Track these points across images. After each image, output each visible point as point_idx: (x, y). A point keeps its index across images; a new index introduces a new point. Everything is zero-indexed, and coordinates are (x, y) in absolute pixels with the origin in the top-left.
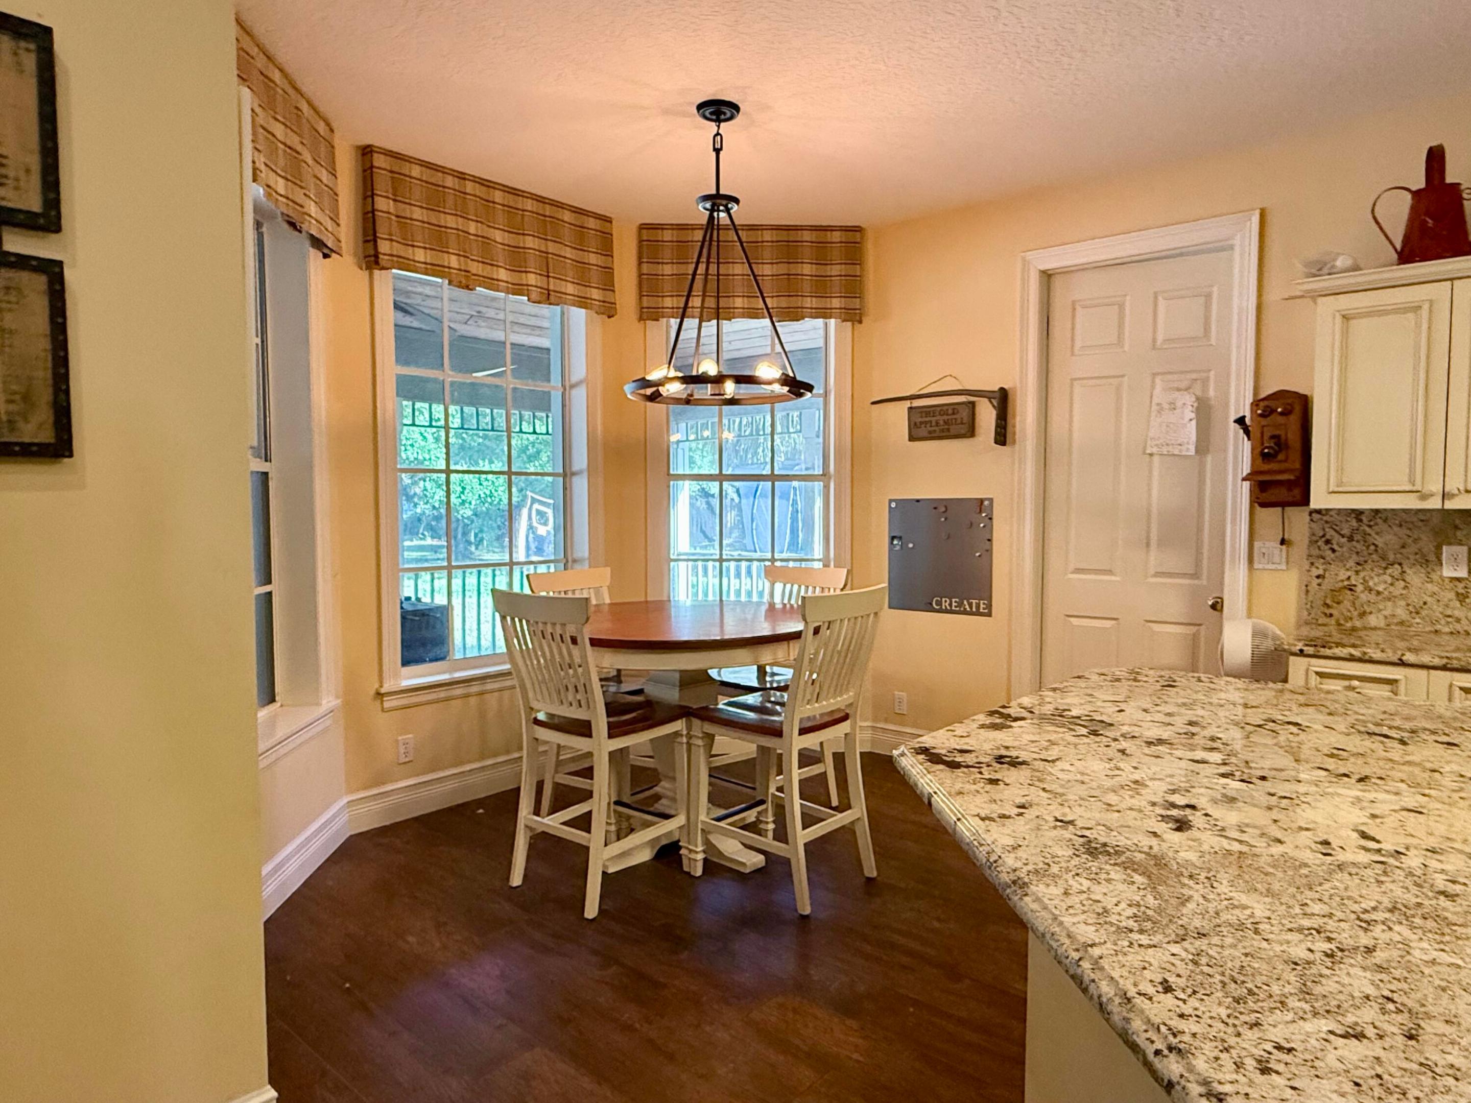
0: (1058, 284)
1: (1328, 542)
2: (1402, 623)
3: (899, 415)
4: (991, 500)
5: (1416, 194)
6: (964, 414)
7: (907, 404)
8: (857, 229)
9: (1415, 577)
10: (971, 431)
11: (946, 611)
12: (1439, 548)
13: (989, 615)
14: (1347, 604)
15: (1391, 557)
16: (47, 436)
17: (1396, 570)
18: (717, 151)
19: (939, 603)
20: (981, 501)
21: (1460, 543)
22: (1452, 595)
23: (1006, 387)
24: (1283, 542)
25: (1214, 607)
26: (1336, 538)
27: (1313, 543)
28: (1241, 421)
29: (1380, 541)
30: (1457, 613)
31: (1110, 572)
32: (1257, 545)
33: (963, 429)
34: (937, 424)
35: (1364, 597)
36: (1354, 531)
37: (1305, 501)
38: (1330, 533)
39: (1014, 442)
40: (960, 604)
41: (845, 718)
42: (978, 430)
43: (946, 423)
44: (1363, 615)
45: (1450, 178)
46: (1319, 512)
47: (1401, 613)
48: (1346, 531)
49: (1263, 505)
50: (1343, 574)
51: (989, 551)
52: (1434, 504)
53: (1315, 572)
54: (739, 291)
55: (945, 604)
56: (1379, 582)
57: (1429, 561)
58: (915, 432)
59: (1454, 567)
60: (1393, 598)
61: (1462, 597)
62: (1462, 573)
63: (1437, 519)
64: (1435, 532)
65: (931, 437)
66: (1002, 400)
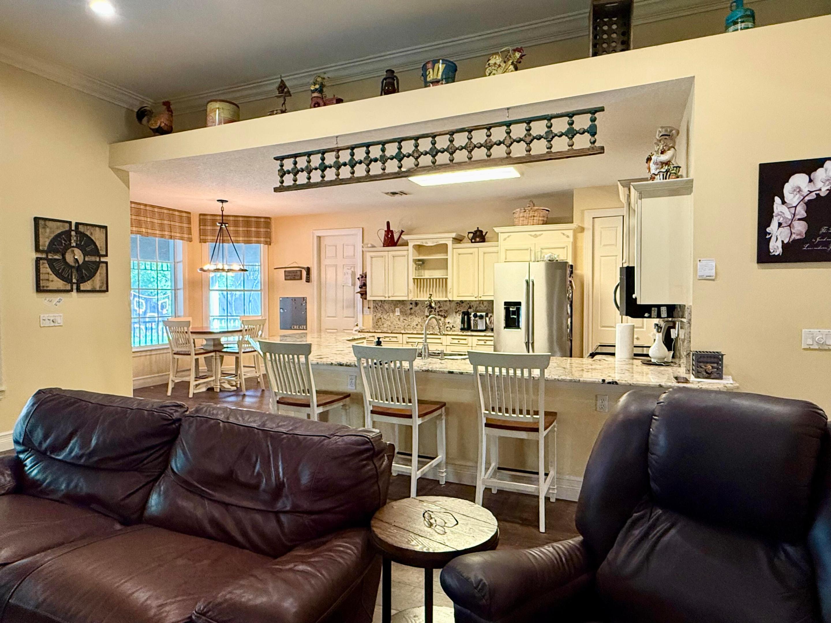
0: (322, 239)
1: (376, 308)
2: (390, 326)
3: (282, 272)
4: (306, 298)
5: (385, 231)
6: (299, 273)
7: (284, 270)
8: (269, 218)
9: (391, 315)
10: (301, 279)
11: (295, 329)
12: (395, 309)
13: (306, 329)
14: (380, 322)
15: (387, 311)
17: (388, 314)
18: (222, 211)
19: (293, 327)
20: (304, 298)
21: (398, 307)
22: (397, 319)
23: (309, 266)
24: (369, 308)
25: (356, 325)
26: (378, 307)
27: (374, 308)
28: (359, 279)
29: (385, 307)
30: (399, 323)
31: (335, 317)
32: (363, 308)
33: (299, 277)
34: (292, 276)
35: (383, 320)
36: (381, 305)
37: (367, 298)
39: (311, 282)
40: (299, 327)
42: (303, 278)
43: (294, 275)
44: (383, 324)
45: (391, 229)
47: (390, 324)
48: (379, 305)
49: (363, 299)
50: (379, 315)
51: (306, 312)
52: (387, 299)
53: (375, 315)
55: (295, 327)
56: (385, 317)
57: (394, 312)
58: (287, 278)
59: (398, 313)
60: (388, 320)
61: (399, 319)
62: (399, 314)
63: (394, 302)
64: (395, 305)
65: (291, 279)
66: (308, 270)
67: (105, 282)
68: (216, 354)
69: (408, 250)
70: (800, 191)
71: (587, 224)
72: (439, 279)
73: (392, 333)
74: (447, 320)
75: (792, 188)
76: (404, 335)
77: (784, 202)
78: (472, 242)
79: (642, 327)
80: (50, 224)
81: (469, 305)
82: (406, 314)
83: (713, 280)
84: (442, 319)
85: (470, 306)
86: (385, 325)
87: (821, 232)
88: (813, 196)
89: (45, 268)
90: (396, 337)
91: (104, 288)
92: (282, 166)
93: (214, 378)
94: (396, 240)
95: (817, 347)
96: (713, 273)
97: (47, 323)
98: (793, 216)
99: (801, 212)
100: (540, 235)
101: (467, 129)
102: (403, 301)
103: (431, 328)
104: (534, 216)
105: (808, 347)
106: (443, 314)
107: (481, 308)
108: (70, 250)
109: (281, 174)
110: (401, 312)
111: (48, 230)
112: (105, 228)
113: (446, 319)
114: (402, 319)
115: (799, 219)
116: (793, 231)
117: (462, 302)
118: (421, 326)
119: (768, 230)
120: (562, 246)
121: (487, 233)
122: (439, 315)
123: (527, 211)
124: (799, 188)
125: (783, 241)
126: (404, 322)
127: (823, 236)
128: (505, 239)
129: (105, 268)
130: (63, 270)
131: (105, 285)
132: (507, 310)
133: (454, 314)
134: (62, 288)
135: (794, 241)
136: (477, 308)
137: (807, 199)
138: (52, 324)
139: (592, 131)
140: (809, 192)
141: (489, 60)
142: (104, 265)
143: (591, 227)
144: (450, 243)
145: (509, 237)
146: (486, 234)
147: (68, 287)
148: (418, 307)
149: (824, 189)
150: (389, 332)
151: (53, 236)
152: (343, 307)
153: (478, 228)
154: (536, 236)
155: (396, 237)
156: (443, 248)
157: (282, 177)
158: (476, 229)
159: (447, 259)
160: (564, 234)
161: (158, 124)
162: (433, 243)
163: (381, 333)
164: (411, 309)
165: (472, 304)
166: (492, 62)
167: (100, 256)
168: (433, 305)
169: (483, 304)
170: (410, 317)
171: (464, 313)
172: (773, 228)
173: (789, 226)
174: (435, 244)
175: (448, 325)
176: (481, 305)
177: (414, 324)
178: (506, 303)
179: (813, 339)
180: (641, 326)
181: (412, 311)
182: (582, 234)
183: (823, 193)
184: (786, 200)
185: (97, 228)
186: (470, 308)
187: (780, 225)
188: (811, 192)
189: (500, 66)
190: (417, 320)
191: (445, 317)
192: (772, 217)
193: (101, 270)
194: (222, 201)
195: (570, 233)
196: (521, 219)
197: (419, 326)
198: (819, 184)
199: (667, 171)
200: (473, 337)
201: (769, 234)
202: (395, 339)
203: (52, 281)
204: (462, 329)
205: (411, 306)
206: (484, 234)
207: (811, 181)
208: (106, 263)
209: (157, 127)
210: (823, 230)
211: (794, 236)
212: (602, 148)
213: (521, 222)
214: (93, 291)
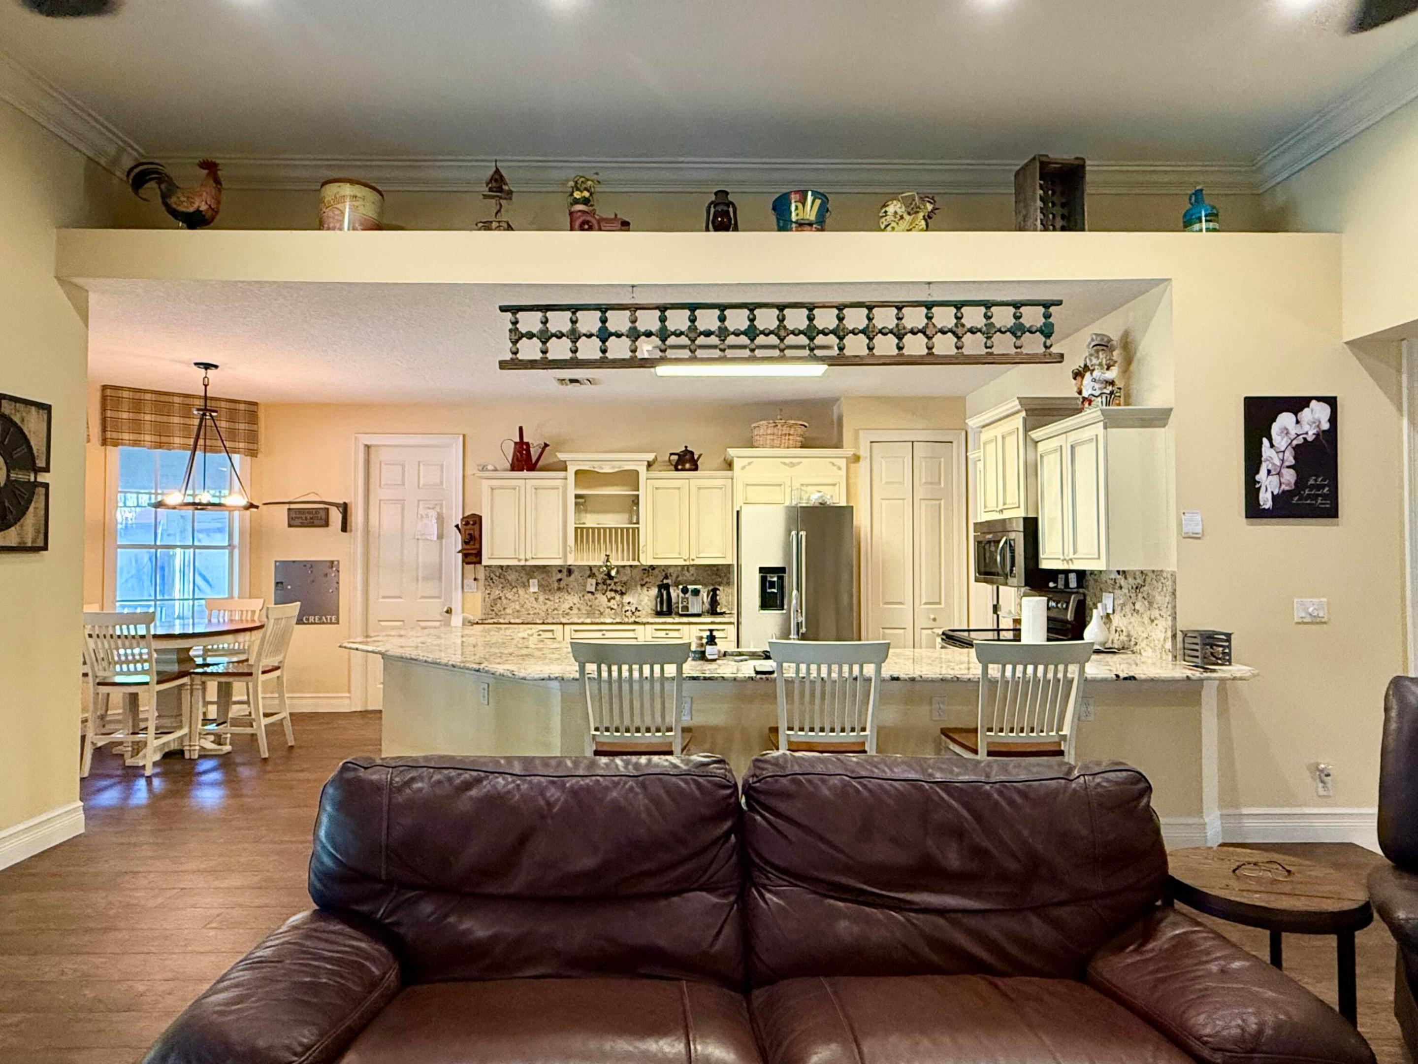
0: (372, 450)
1: (492, 579)
2: (518, 611)
3: (281, 514)
4: (338, 561)
5: (516, 443)
6: (322, 514)
7: (287, 506)
8: (255, 404)
9: (521, 591)
10: (326, 524)
11: (312, 623)
12: (528, 581)
13: (338, 623)
14: (498, 605)
15: (513, 584)
16: (42, 544)
17: (515, 590)
18: (206, 386)
19: (308, 619)
20: (332, 562)
21: (534, 578)
22: (533, 599)
23: (347, 501)
24: (475, 579)
25: (447, 612)
26: (495, 578)
27: (486, 579)
28: (457, 526)
29: (509, 578)
30: (536, 605)
31: (400, 597)
32: (465, 581)
33: (323, 523)
34: (306, 519)
35: (505, 601)
36: (500, 574)
37: (480, 562)
38: (492, 575)
39: (351, 531)
40: (320, 619)
41: (277, 668)
42: (330, 523)
43: (311, 518)
44: (504, 609)
45: (525, 440)
46: (488, 566)
47: (518, 607)
48: (498, 574)
49: (468, 563)
50: (497, 592)
51: (338, 589)
52: (522, 563)
53: (487, 592)
54: (177, 433)
55: (311, 619)
56: (509, 595)
57: (526, 586)
58: (292, 522)
59: (534, 588)
60: (514, 601)
61: (536, 599)
62: (536, 590)
63: (528, 569)
64: (527, 574)
65: (302, 525)
66: (345, 509)
67: (42, 531)
68: (192, 680)
69: (566, 479)
70: (1287, 433)
71: (864, 452)
72: (616, 529)
73: (543, 623)
74: (627, 599)
75: (1280, 429)
76: (566, 626)
77: (1272, 446)
78: (677, 470)
79: (940, 603)
81: (664, 574)
82: (550, 590)
83: (1199, 538)
84: (618, 597)
85: (666, 574)
86: (509, 611)
87: (1309, 483)
88: (1300, 440)
90: (552, 631)
91: (41, 542)
92: (515, 323)
93: (185, 730)
94: (534, 460)
95: (1310, 620)
96: (1199, 529)
98: (1281, 462)
99: (1290, 460)
100: (799, 463)
101: (868, 304)
102: (545, 567)
103: (597, 612)
104: (789, 435)
105: (1300, 620)
106: (619, 588)
107: (685, 578)
109: (514, 338)
110: (540, 585)
112: (47, 408)
113: (625, 597)
114: (541, 598)
115: (1288, 467)
116: (1282, 480)
117: (653, 568)
118: (579, 609)
119: (1257, 478)
120: (830, 481)
121: (700, 456)
122: (611, 590)
123: (779, 426)
124: (1287, 429)
125: (1272, 493)
126: (545, 604)
127: (1312, 487)
128: (743, 468)
129: (43, 497)
131: (42, 536)
132: (763, 580)
133: (639, 588)
135: (1284, 492)
136: (677, 577)
137: (1295, 443)
139: (1047, 331)
140: (1296, 436)
141: (885, 206)
142: (42, 490)
143: (868, 455)
144: (642, 469)
145: (749, 464)
146: (699, 458)
148: (573, 576)
149: (1310, 433)
150: (538, 621)
152: (417, 580)
153: (686, 447)
154: (792, 465)
155: (534, 453)
156: (631, 478)
157: (515, 343)
158: (684, 449)
159: (638, 496)
160: (833, 464)
161: (196, 206)
162: (613, 467)
163: (522, 623)
164: (560, 580)
165: (671, 570)
166: (891, 209)
167: (37, 470)
168: (613, 573)
169: (688, 571)
170: (558, 594)
171: (660, 587)
172: (1262, 476)
173: (1278, 474)
174: (616, 470)
175: (627, 608)
176: (686, 573)
177: (566, 606)
178: (762, 570)
179: (1306, 610)
180: (938, 601)
181: (562, 584)
182: (856, 465)
183: (1310, 438)
184: (1274, 443)
185: (33, 409)
186: (666, 577)
187: (1269, 472)
188: (1298, 435)
189: (902, 217)
190: (572, 599)
191: (622, 594)
192: (1260, 463)
193: (37, 503)
194: (207, 366)
195: (842, 463)
196: (769, 437)
197: (575, 611)
198: (1306, 428)
199: (1112, 393)
200: (692, 626)
201: (1259, 482)
202: (550, 635)
204: (659, 614)
205: (559, 576)
206: (696, 457)
207: (1298, 422)
208: (46, 486)
209: (192, 210)
210: (1311, 482)
211: (1283, 487)
212: (1062, 356)
213: (768, 442)
214: (21, 549)
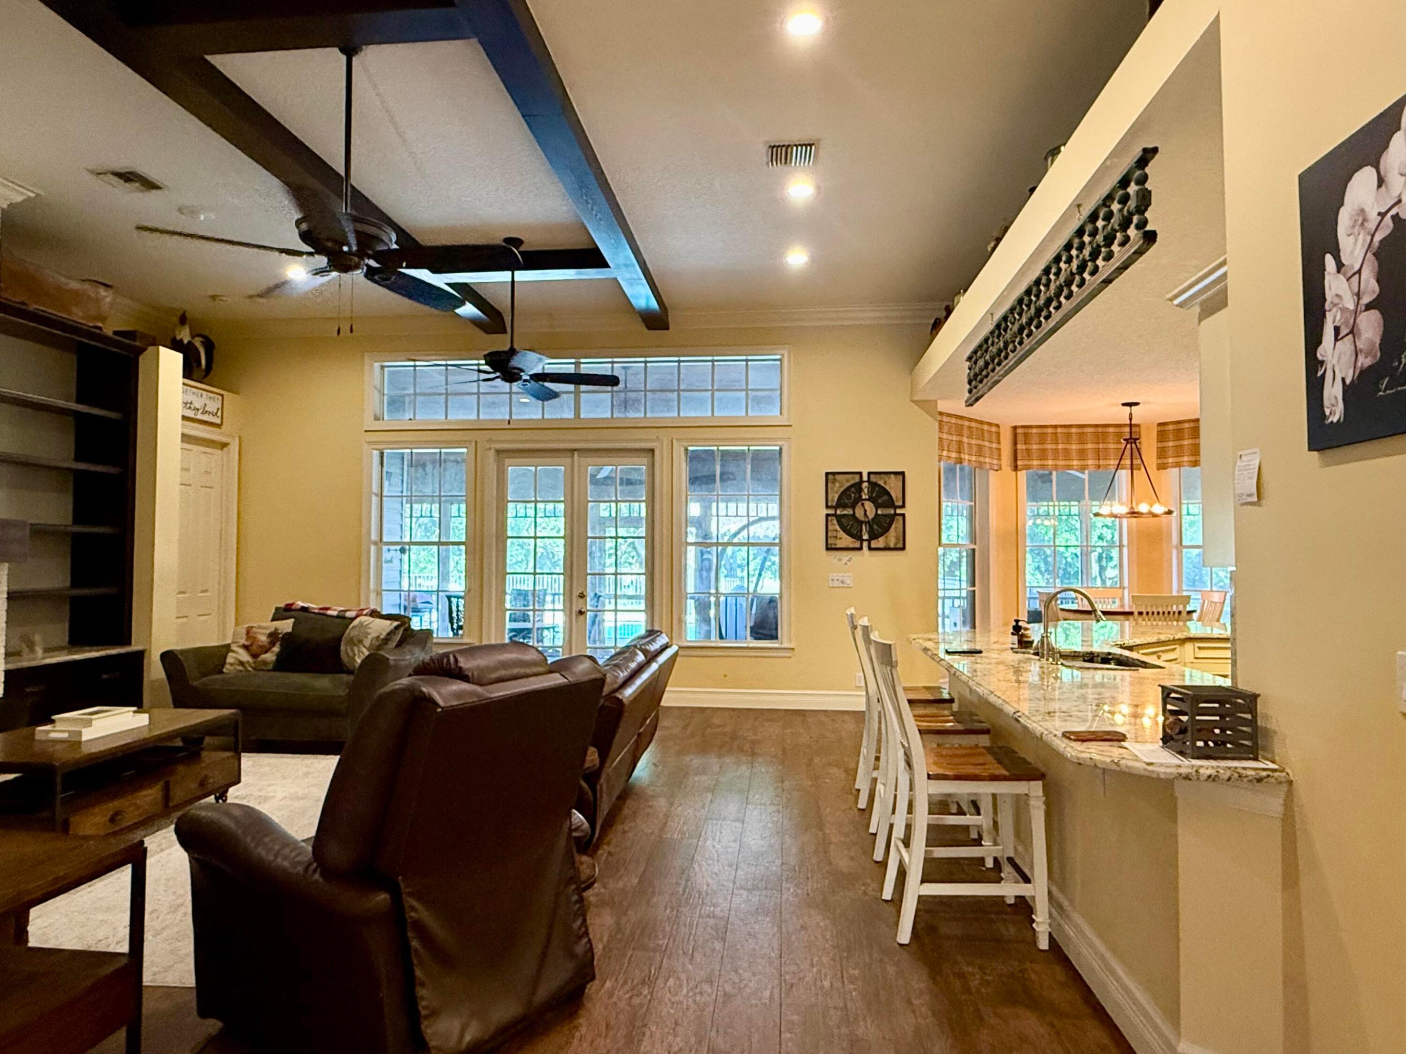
67: (901, 539)
70: (1363, 221)
75: (1351, 218)
77: (1340, 266)
80: (838, 477)
83: (1256, 504)
88: (1389, 227)
89: (835, 525)
91: (900, 545)
96: (1255, 483)
97: (836, 584)
98: (1356, 298)
99: (1370, 283)
108: (860, 504)
111: (837, 485)
112: (902, 474)
115: (1366, 307)
116: (1360, 345)
119: (1320, 353)
124: (1360, 212)
125: (1342, 381)
129: (901, 521)
130: (852, 525)
131: (901, 542)
134: (851, 546)
135: (1360, 373)
137: (1375, 239)
138: (841, 585)
140: (1379, 218)
142: (901, 518)
147: (858, 545)
151: (842, 490)
167: (896, 508)
172: (1327, 346)
173: (1351, 331)
184: (1342, 258)
185: (892, 476)
187: (1336, 333)
188: (1384, 215)
192: (1324, 314)
193: (896, 526)
194: (1129, 405)
198: (1396, 187)
201: (1322, 363)
203: (841, 538)
207: (1378, 182)
208: (903, 515)
211: (1360, 361)
212: (1155, 232)
214: (887, 549)
